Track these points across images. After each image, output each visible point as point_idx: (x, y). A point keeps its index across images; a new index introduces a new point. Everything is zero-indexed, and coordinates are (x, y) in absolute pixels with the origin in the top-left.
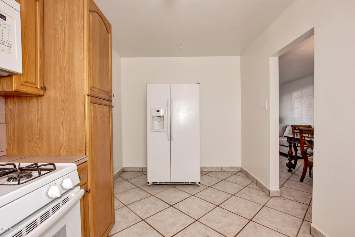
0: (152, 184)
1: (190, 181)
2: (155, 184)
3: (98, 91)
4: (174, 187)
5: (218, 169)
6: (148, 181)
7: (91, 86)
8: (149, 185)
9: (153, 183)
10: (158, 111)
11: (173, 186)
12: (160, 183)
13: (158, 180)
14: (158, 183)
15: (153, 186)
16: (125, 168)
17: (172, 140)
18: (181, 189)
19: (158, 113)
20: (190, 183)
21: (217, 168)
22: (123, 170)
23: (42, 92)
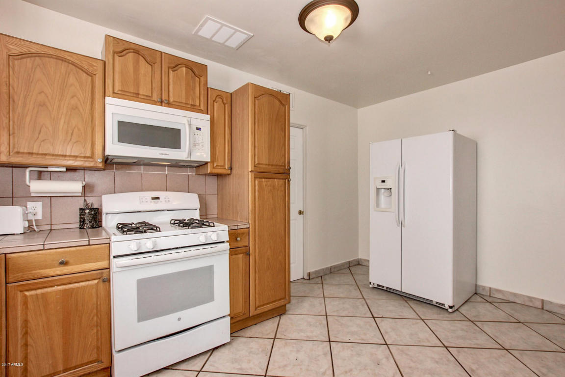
0: (376, 287)
1: (435, 299)
2: (379, 288)
3: (267, 166)
4: (406, 301)
5: (531, 301)
6: (370, 281)
7: (256, 163)
8: (371, 286)
9: (378, 285)
10: (383, 181)
11: (406, 299)
12: (387, 288)
13: (386, 284)
14: (385, 288)
15: (376, 289)
16: (361, 259)
17: (404, 227)
18: (413, 306)
19: (383, 183)
20: (434, 303)
21: (531, 299)
22: (359, 262)
23: (229, 172)
